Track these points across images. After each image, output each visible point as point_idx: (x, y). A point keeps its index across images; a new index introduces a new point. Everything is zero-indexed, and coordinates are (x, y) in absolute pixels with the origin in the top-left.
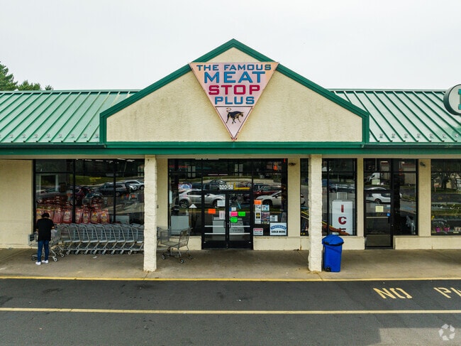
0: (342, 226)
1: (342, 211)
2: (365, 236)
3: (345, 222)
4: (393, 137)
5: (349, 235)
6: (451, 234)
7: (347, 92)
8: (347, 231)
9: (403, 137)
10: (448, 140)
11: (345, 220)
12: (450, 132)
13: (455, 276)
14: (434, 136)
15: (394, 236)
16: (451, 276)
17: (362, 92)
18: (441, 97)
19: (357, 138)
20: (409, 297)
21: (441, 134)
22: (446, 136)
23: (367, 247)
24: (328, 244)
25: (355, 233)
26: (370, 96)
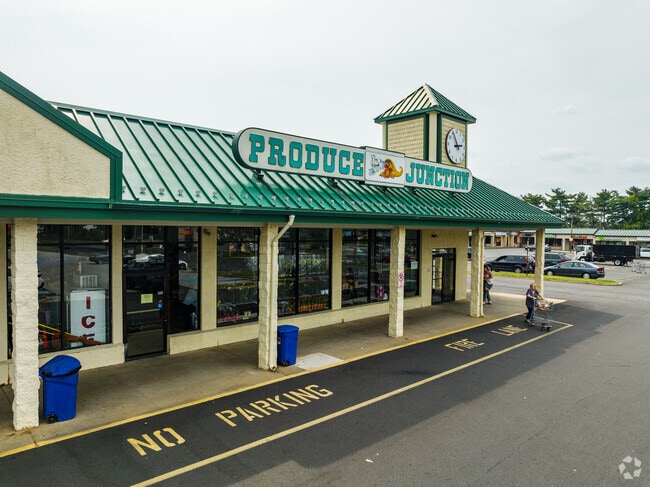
0: (88, 331)
1: (88, 307)
2: (125, 341)
3: (93, 324)
4: (161, 194)
5: (99, 344)
6: (241, 322)
7: (96, 114)
8: (96, 338)
9: (175, 194)
10: (236, 202)
11: (93, 320)
12: (239, 191)
13: (242, 386)
14: (218, 195)
15: (169, 336)
16: (238, 387)
17: (122, 118)
18: (230, 141)
19: (102, 192)
20: (181, 440)
21: (227, 193)
22: (234, 196)
23: (128, 357)
24: (49, 375)
25: (109, 340)
26: (133, 126)
